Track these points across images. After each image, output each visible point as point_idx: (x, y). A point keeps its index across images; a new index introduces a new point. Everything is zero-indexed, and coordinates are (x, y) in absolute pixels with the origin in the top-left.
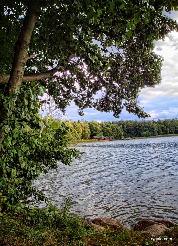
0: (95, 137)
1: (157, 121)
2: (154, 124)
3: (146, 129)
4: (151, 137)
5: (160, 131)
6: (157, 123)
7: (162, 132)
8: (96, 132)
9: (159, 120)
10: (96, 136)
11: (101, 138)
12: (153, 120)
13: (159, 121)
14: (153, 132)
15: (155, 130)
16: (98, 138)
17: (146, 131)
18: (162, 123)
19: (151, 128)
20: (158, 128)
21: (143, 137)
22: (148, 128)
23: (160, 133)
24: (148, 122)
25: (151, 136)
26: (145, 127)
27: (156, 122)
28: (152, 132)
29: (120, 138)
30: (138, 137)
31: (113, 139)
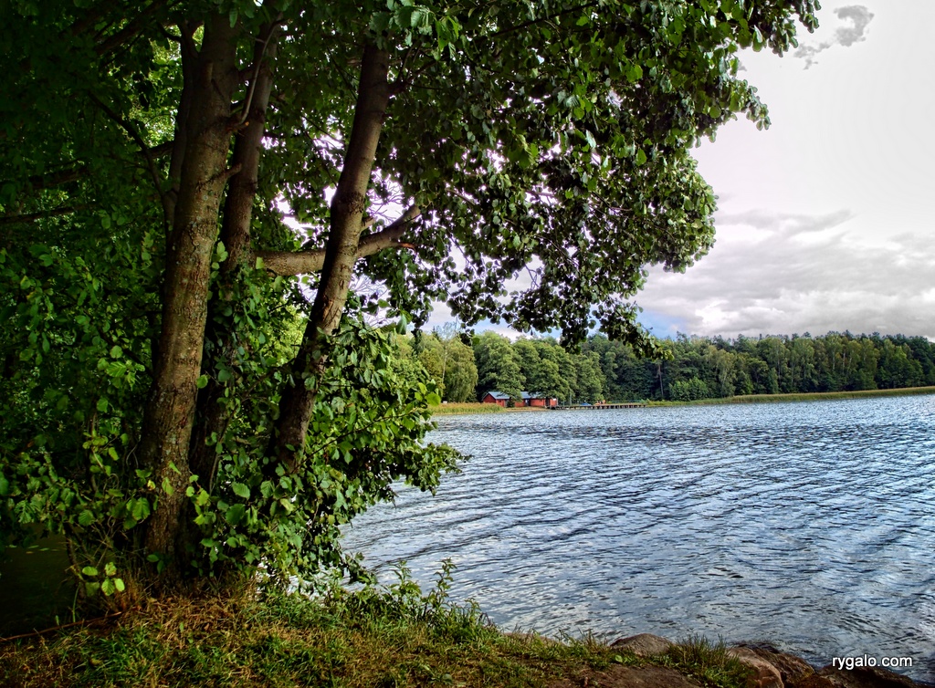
0: (494, 394)
1: (735, 343)
2: (723, 351)
3: (688, 370)
4: (708, 400)
5: (743, 380)
6: (732, 347)
7: (750, 385)
8: (499, 374)
9: (740, 336)
10: (498, 390)
11: (519, 398)
12: (717, 335)
13: (741, 340)
14: (718, 381)
15: (724, 377)
16: (507, 397)
17: (688, 376)
18: (751, 351)
19: (710, 365)
20: (737, 367)
21: (677, 402)
22: (697, 366)
23: (745, 388)
24: (700, 342)
25: (709, 396)
26: (687, 364)
27: (731, 344)
28: (714, 384)
29: (589, 401)
30: (660, 399)
31: (562, 405)
